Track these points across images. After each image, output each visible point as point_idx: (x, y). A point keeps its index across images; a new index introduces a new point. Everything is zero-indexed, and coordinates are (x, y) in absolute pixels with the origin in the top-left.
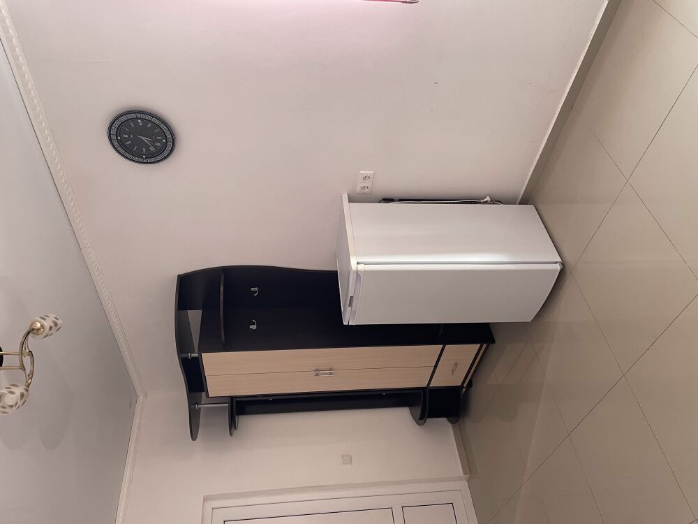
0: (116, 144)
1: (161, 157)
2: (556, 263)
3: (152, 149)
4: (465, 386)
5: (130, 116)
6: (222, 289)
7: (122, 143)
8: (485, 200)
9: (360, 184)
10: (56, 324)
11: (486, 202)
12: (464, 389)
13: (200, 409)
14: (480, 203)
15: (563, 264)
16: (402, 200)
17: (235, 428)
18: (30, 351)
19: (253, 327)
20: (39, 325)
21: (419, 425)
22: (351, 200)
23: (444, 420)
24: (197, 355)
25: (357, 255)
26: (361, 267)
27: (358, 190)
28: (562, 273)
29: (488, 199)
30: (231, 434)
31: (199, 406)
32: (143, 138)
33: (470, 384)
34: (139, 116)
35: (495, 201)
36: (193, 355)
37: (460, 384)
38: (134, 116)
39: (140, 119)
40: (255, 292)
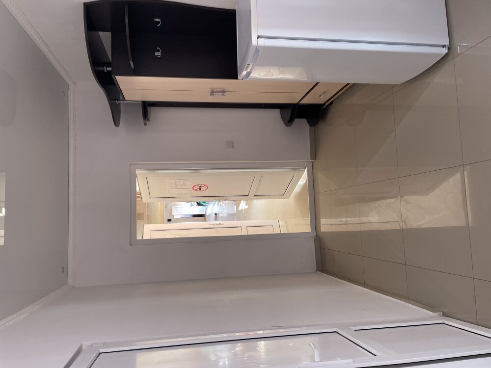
4: (327, 104)
6: (127, 21)
12: (325, 106)
13: (120, 104)
17: (148, 120)
19: (158, 54)
21: (287, 125)
23: (304, 121)
30: (145, 124)
31: (119, 102)
33: (331, 103)
36: (108, 69)
37: (323, 103)
40: (159, 22)
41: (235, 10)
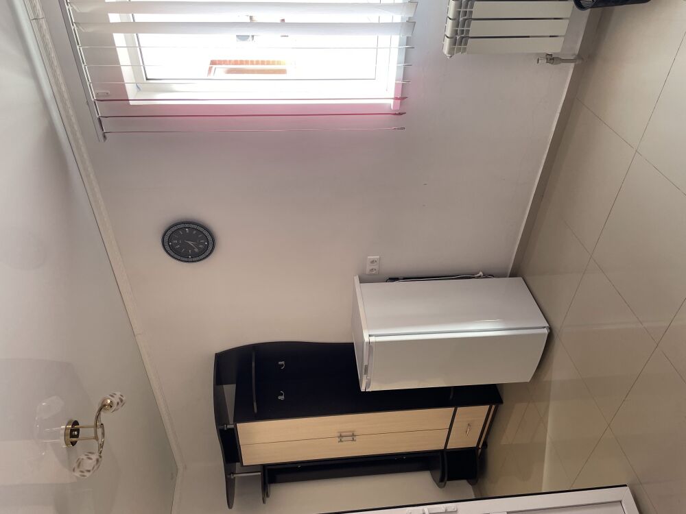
0: (168, 248)
1: (204, 256)
2: (544, 327)
3: (196, 250)
4: (480, 447)
5: (179, 226)
6: (253, 364)
7: (172, 248)
8: (478, 275)
9: (369, 267)
10: (122, 401)
11: (479, 277)
12: (480, 451)
13: (235, 478)
14: (474, 278)
15: (550, 329)
16: (405, 279)
17: (268, 496)
18: (102, 424)
19: (281, 398)
20: (109, 401)
21: (439, 486)
22: (362, 281)
23: (464, 482)
24: (232, 426)
25: (369, 328)
26: (373, 339)
27: (367, 272)
28: (550, 337)
29: (481, 273)
30: (264, 502)
31: (235, 475)
32: (190, 243)
33: (485, 444)
34: (187, 225)
35: (487, 275)
36: (229, 426)
37: (475, 445)
38: (182, 226)
39: (187, 228)
40: (282, 365)
41: (353, 343)
